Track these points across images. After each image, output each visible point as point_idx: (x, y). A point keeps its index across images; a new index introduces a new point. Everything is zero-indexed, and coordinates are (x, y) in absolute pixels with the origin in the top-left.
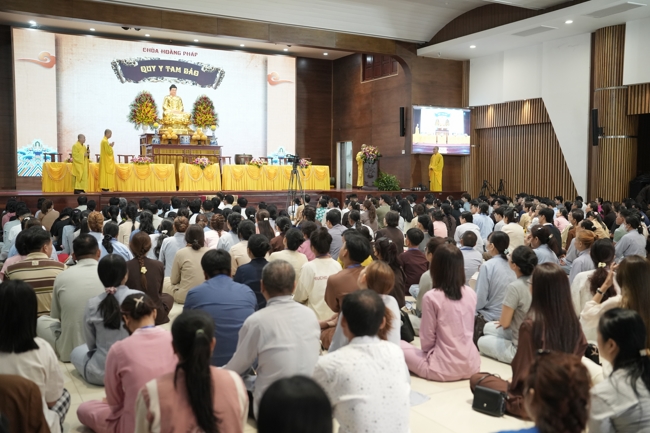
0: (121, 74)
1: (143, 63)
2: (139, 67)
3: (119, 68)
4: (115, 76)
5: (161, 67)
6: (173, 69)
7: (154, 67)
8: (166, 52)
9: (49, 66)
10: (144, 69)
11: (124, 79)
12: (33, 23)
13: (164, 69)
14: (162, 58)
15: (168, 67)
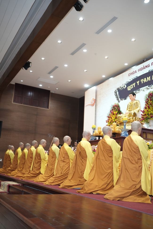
0: (119, 96)
1: (129, 84)
2: (127, 88)
3: (118, 93)
4: (116, 99)
5: (138, 82)
6: (145, 80)
7: (134, 84)
8: (141, 70)
9: (93, 105)
10: (129, 89)
11: (120, 99)
12: (86, 86)
13: (140, 82)
14: (138, 76)
15: (142, 80)
